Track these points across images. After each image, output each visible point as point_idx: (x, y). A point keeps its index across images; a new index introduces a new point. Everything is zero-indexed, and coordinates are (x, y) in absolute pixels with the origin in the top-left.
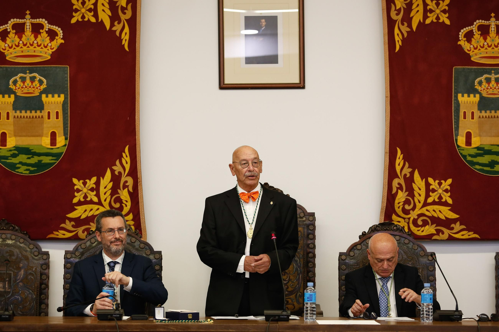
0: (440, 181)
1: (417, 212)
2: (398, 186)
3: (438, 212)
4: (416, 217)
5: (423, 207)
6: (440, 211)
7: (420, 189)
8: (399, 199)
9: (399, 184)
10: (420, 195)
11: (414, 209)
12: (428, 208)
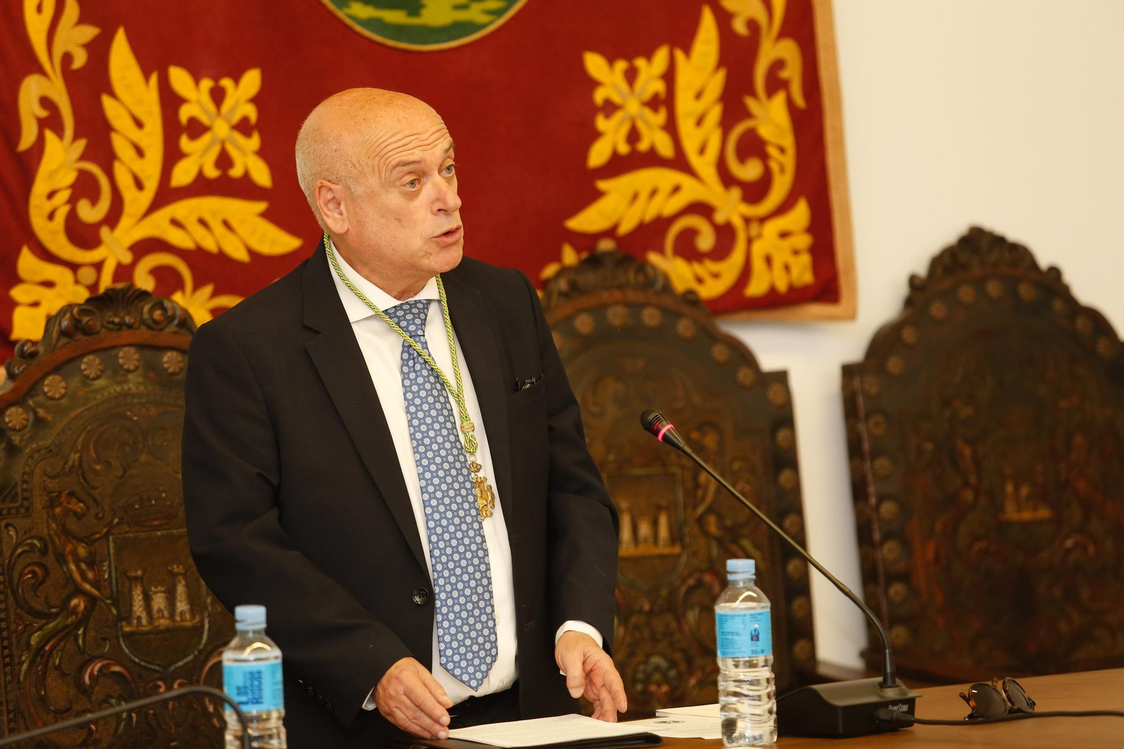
0: (216, 79)
1: (129, 231)
2: (43, 114)
3: (219, 229)
4: (127, 258)
5: (156, 205)
6: (226, 224)
7: (139, 124)
8: (52, 174)
9: (46, 102)
10: (140, 152)
11: (113, 218)
12: (181, 209)
